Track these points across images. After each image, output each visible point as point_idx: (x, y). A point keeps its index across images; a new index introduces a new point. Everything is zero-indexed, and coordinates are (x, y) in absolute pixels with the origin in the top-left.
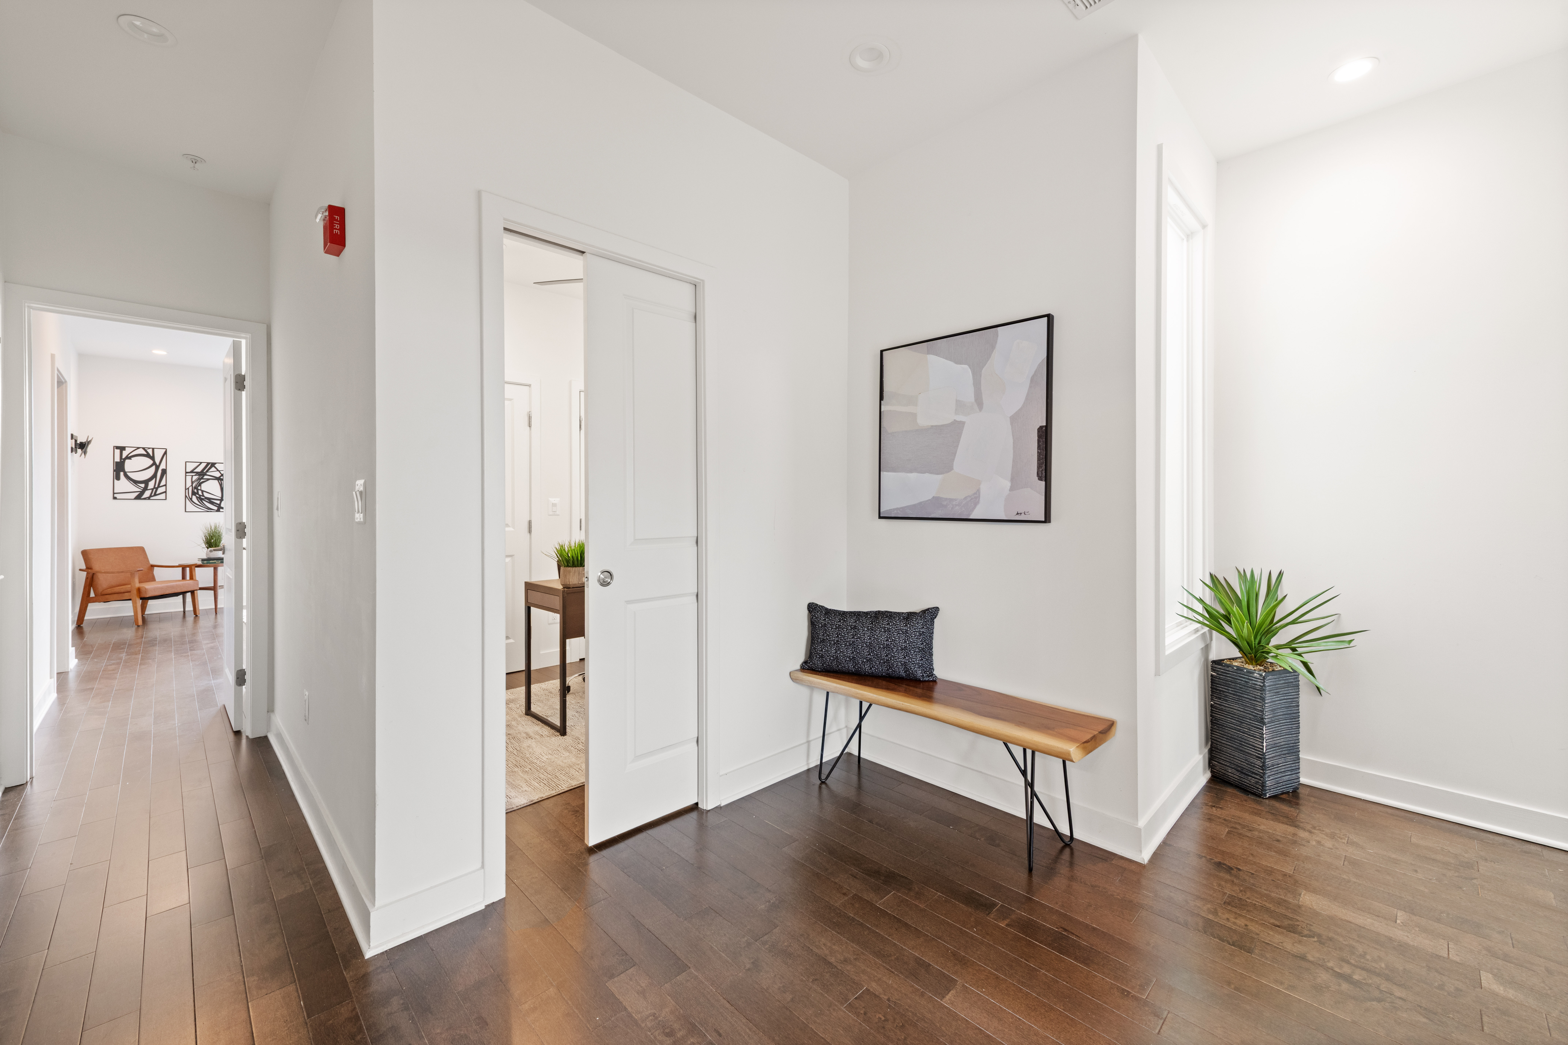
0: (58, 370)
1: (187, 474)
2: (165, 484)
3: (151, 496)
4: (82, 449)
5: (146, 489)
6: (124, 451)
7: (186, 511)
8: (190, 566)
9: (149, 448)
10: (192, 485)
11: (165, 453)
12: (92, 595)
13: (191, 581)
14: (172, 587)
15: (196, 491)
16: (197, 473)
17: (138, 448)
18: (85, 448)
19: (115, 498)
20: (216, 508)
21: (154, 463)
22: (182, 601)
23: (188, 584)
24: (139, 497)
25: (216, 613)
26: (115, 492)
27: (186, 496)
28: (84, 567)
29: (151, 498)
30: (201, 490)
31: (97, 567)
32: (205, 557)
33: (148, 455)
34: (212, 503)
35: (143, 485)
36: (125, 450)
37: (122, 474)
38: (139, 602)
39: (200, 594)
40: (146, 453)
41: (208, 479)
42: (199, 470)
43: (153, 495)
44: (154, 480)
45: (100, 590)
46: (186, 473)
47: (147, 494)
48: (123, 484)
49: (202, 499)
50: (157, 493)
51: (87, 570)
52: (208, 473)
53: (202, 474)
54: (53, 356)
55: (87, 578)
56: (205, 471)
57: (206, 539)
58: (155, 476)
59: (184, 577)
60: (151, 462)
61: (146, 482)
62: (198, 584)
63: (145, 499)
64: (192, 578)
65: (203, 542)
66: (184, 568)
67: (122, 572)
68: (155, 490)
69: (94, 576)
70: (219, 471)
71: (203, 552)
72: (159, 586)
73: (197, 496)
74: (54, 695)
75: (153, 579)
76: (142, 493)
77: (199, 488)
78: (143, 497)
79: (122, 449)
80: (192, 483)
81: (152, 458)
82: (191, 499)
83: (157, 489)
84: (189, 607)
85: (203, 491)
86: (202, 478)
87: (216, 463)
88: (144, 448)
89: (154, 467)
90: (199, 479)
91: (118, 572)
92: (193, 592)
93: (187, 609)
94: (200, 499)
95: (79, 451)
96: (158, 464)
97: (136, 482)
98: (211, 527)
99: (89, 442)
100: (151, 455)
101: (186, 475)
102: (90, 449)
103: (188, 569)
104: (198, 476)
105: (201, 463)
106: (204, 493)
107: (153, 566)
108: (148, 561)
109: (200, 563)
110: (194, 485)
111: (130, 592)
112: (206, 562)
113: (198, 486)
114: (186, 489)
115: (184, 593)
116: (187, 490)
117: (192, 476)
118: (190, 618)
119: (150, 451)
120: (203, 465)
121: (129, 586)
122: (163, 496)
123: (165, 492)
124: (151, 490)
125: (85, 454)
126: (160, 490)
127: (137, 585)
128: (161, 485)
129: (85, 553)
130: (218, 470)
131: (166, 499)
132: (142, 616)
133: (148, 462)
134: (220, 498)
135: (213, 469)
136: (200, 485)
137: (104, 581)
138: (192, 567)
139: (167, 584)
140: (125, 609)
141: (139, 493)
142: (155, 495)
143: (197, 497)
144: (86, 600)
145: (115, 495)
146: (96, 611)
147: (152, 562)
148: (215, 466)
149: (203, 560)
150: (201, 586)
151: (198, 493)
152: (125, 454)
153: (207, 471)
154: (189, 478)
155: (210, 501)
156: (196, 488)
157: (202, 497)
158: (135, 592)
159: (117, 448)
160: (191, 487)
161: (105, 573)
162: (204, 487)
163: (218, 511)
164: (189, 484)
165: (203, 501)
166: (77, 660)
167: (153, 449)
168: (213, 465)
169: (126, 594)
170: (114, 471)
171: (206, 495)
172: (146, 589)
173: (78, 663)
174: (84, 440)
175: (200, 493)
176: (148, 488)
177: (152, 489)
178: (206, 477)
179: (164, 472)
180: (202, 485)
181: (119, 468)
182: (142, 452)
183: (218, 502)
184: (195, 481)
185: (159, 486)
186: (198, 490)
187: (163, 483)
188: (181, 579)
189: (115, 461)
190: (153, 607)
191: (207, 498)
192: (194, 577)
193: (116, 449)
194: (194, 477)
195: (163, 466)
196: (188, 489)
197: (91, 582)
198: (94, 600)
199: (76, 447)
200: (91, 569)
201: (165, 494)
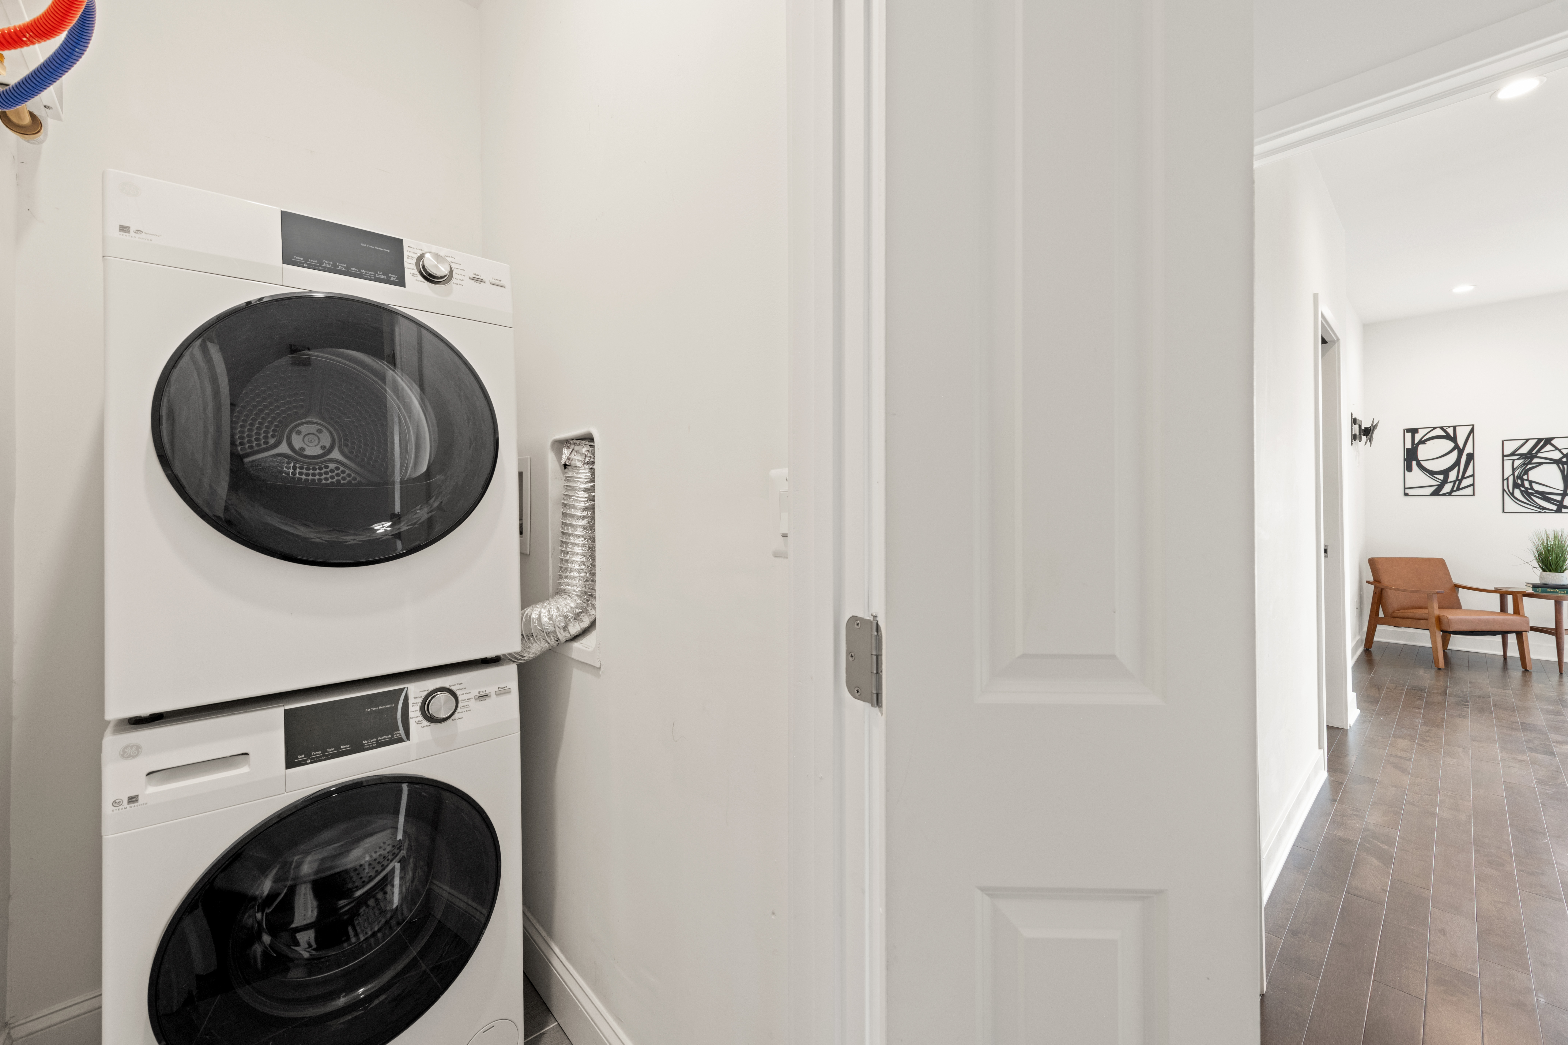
0: (1323, 316)
1: (1505, 458)
2: (1472, 473)
3: (1452, 491)
4: (1367, 436)
5: (1445, 481)
6: (1416, 434)
7: (1503, 512)
8: (1515, 594)
9: (1449, 427)
10: (1513, 474)
11: (1472, 431)
12: (1381, 615)
13: (1516, 618)
14: (1487, 622)
15: (1519, 481)
16: (1522, 456)
17: (1435, 428)
18: (1371, 433)
19: (1406, 494)
20: (1555, 508)
21: (1456, 447)
22: (1500, 640)
23: (1509, 620)
24: (1436, 493)
25: (1561, 673)
26: (1406, 487)
27: (1504, 490)
28: (1371, 579)
29: (1453, 494)
30: (1528, 480)
31: (1386, 580)
32: (1537, 581)
33: (1447, 437)
34: (1548, 500)
35: (1441, 477)
36: (1418, 432)
37: (1414, 463)
38: (1439, 634)
39: (1532, 638)
40: (1445, 434)
41: (1540, 464)
42: (1524, 450)
43: (1455, 489)
44: (1457, 469)
45: (1390, 610)
46: (1504, 456)
47: (1447, 488)
48: (1417, 477)
49: (1529, 495)
50: (1461, 487)
51: (1375, 584)
52: (1539, 455)
53: (1529, 457)
54: (1316, 296)
55: (1375, 593)
56: (1534, 452)
57: (1540, 554)
58: (1457, 463)
59: (1503, 608)
60: (1451, 445)
61: (1446, 472)
62: (1528, 623)
63: (1444, 495)
64: (1517, 611)
65: (1533, 558)
66: (1503, 595)
67: (1417, 592)
68: (1457, 482)
69: (1383, 592)
70: (1560, 450)
71: (1535, 575)
72: (1468, 617)
73: (1522, 489)
74: (1323, 775)
75: (1457, 605)
76: (1440, 487)
77: (1525, 477)
78: (1442, 492)
79: (1414, 431)
80: (1514, 470)
81: (1454, 439)
82: (1512, 494)
83: (1460, 481)
84: (1513, 651)
85: (1531, 482)
86: (1530, 463)
87: (1552, 439)
88: (1442, 428)
89: (1456, 452)
90: (1524, 464)
91: (1412, 592)
92: (1519, 635)
93: (1509, 654)
94: (1527, 493)
95: (1364, 438)
96: (1461, 446)
97: (1432, 473)
98: (1548, 537)
99: (1374, 427)
100: (1452, 435)
101: (1503, 460)
102: (1376, 434)
103: (1510, 598)
104: (1523, 460)
105: (1527, 440)
106: (1534, 485)
107: (1457, 586)
108: (1450, 579)
109: (1530, 590)
110: (1516, 474)
111: (1427, 620)
112: (1540, 590)
113: (1524, 475)
114: (1503, 480)
115: (1504, 634)
116: (1505, 482)
117: (1514, 460)
118: (1516, 673)
119: (1450, 431)
120: (1531, 444)
121: (1426, 611)
122: (1469, 491)
123: (1473, 485)
124: (1452, 484)
125: (1370, 441)
126: (1465, 483)
127: (1437, 612)
128: (1466, 476)
129: (1372, 562)
130: (1557, 449)
131: (1474, 494)
132: (1444, 651)
133: (1449, 445)
134: (1562, 492)
135: (1549, 447)
136: (1526, 472)
137: (1394, 599)
138: (1518, 596)
139: (1478, 617)
140: (1421, 638)
141: (1437, 487)
142: (1459, 489)
143: (1522, 492)
144: (1374, 622)
145: (1407, 491)
146: (1386, 634)
147: (1456, 580)
148: (1553, 442)
149: (1535, 586)
150: (1532, 624)
151: (1523, 485)
152: (1418, 437)
153: (1538, 451)
154: (1508, 464)
155: (1544, 496)
156: (1520, 477)
157: (1529, 491)
158: (1433, 621)
159: (1408, 430)
160: (1512, 477)
161: (1395, 589)
162: (1533, 475)
163: (1559, 511)
164: (1508, 471)
165: (1532, 497)
166: (1358, 711)
167: (1455, 427)
168: (1548, 441)
169: (1422, 621)
170: (1405, 460)
171: (1537, 487)
172: (1448, 619)
173: (1360, 716)
174: (1369, 425)
175: (1527, 484)
176: (1449, 481)
177: (1454, 482)
178: (1535, 460)
179: (1471, 457)
180: (1530, 473)
181: (1411, 456)
182: (1439, 432)
183: (1559, 498)
184: (1518, 468)
185: (1463, 477)
186: (1523, 480)
187: (1469, 472)
188: (1499, 610)
189: (1406, 447)
190: (1458, 643)
191: (1538, 492)
192: (1520, 611)
193: (1407, 432)
194: (1516, 461)
195: (1468, 450)
196: (1507, 479)
197: (1379, 598)
198: (1384, 622)
199: (1360, 434)
200: (1379, 582)
201: (1472, 487)
